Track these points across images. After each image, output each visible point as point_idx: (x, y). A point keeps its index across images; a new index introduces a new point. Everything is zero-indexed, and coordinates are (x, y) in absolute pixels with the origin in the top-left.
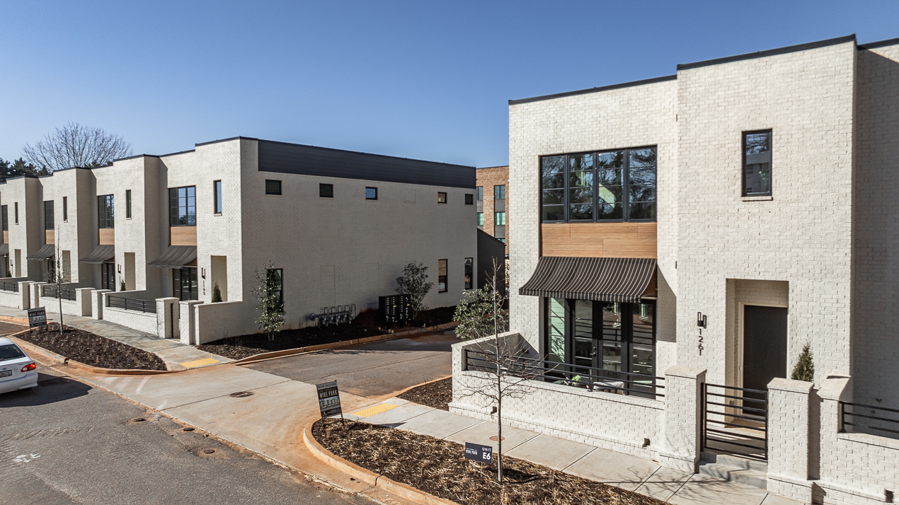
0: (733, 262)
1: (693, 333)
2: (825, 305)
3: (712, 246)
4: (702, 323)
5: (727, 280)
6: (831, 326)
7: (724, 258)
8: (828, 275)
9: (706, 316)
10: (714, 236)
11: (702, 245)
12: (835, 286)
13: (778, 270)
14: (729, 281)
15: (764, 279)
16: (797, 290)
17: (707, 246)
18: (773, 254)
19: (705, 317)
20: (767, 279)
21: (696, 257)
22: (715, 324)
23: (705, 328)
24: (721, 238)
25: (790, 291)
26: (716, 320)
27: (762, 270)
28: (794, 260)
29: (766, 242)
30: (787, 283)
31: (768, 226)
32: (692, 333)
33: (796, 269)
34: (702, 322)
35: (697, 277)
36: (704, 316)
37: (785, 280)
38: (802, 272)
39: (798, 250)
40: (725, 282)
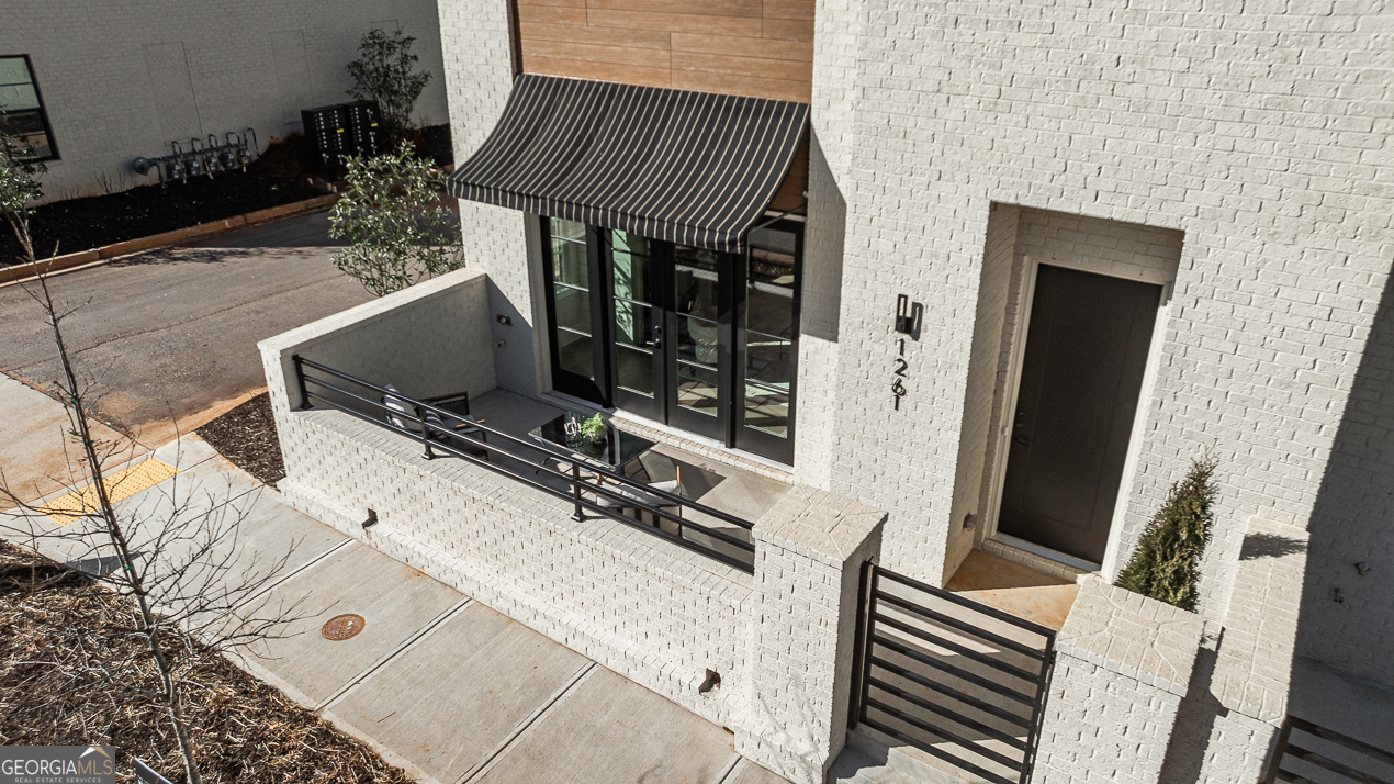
0: (1019, 149)
1: (882, 349)
2: (1287, 320)
3: (960, 90)
4: (908, 325)
5: (994, 206)
6: (1288, 386)
7: (992, 133)
8: (1322, 227)
9: (921, 306)
10: (969, 58)
11: (930, 86)
12: (1337, 265)
13: (1158, 192)
14: (999, 208)
15: (1106, 216)
16: (1206, 264)
17: (945, 90)
18: (1153, 134)
19: (918, 307)
20: (1116, 217)
21: (910, 124)
22: (944, 332)
23: (916, 338)
24: (992, 66)
25: (1184, 263)
26: (948, 321)
27: (1106, 184)
28: (1218, 164)
29: (1137, 89)
30: (1179, 235)
31: (1152, 34)
32: (878, 349)
33: (1218, 195)
34: (909, 322)
35: (906, 188)
36: (915, 305)
37: (1172, 225)
38: (1234, 206)
39: (1237, 129)
40: (985, 212)
